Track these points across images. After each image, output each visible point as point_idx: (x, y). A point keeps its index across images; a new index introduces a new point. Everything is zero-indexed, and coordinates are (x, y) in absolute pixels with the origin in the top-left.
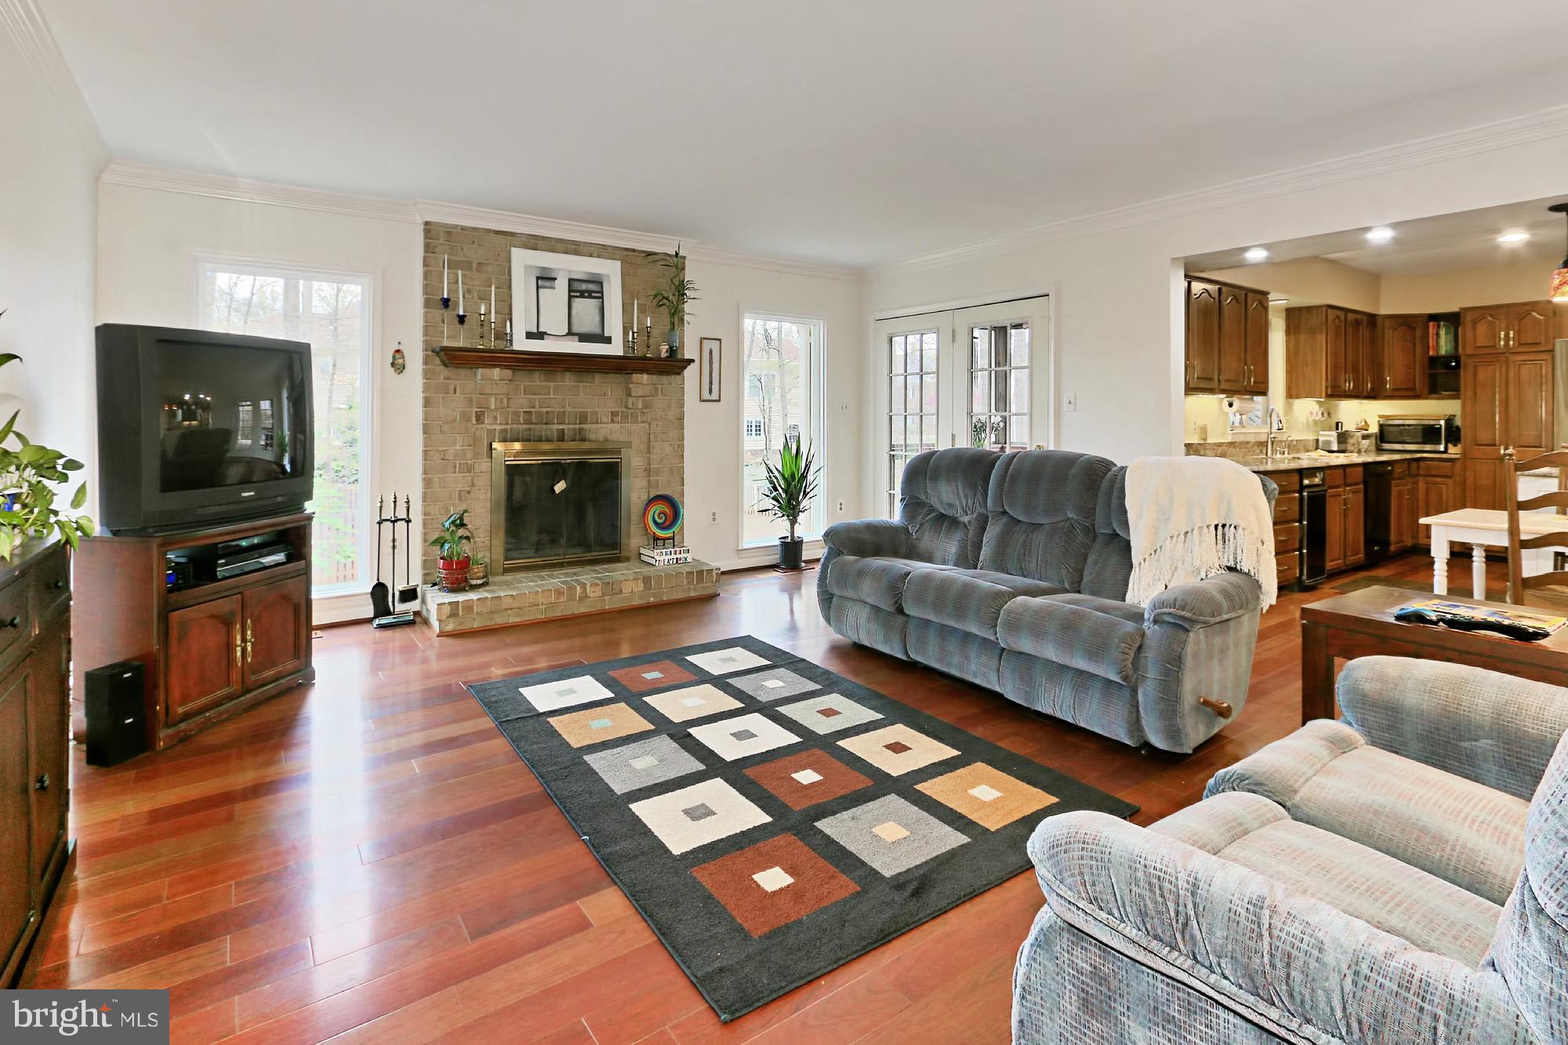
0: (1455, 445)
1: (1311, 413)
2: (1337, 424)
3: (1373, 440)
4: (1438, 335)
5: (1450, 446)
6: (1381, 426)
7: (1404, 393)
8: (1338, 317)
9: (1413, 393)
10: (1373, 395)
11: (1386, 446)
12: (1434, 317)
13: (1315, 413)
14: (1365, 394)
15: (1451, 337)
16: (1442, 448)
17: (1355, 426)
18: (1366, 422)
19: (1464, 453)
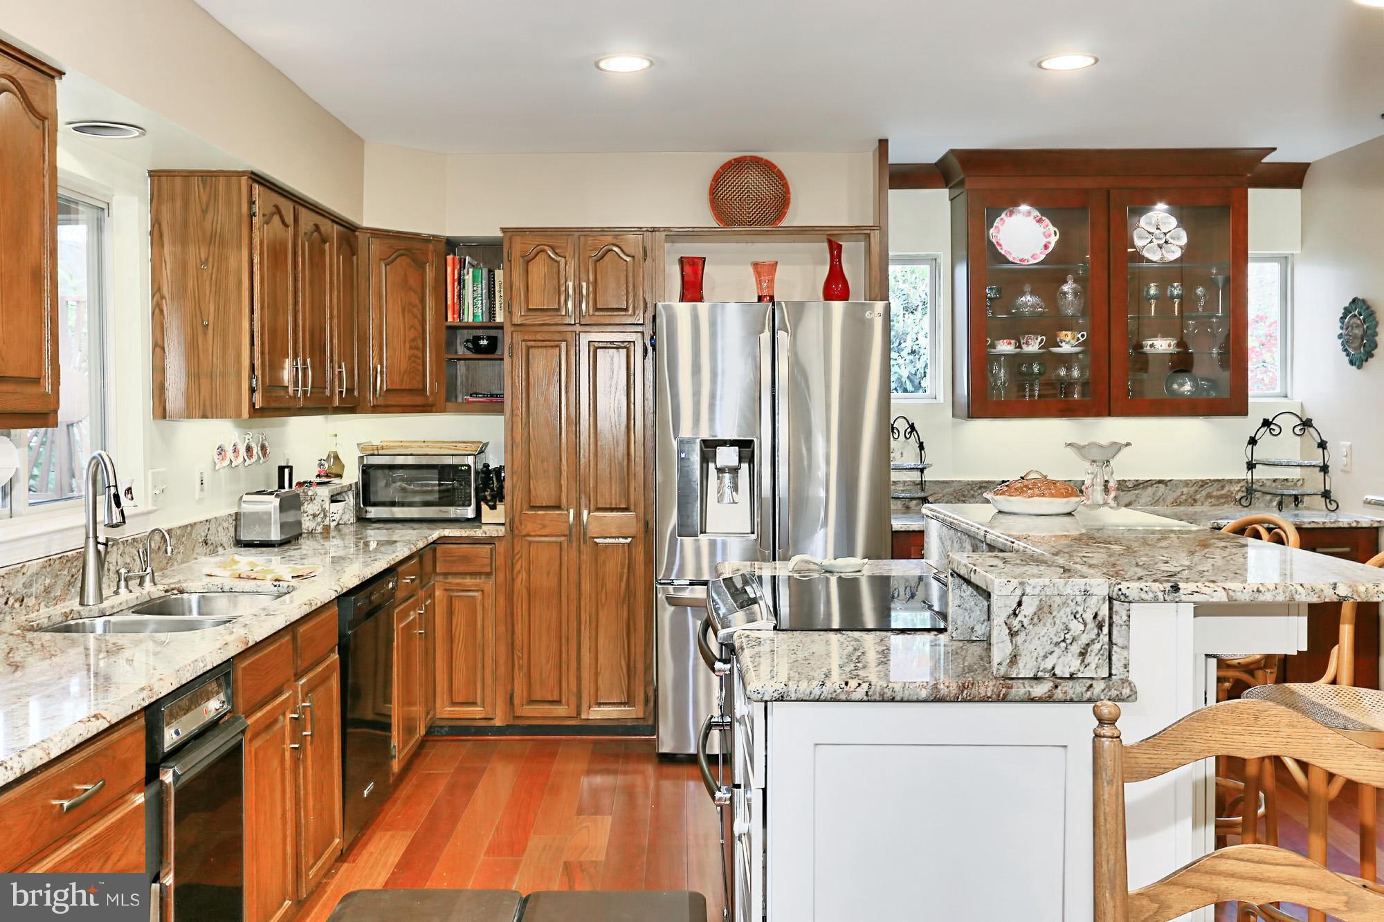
0: (493, 508)
1: (221, 450)
2: (281, 469)
3: (350, 499)
4: (461, 281)
5: (484, 507)
6: (366, 470)
7: (406, 400)
8: (278, 211)
9: (418, 400)
10: (351, 406)
11: (373, 512)
12: (451, 245)
13: (229, 449)
14: (336, 403)
15: (482, 288)
16: (470, 512)
17: (316, 471)
18: (337, 458)
19: (511, 525)
